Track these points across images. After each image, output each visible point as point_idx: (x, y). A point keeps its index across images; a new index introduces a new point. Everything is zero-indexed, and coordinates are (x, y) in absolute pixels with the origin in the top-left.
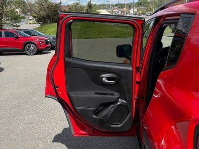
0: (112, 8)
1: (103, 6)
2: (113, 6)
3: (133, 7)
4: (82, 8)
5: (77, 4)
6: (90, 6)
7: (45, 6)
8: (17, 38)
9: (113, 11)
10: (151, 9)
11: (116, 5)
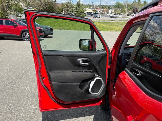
0: (95, 8)
1: (89, 6)
2: (97, 6)
3: (111, 8)
4: (72, 6)
5: (69, 3)
6: (79, 5)
7: (43, 3)
8: (16, 26)
9: (96, 10)
10: (124, 10)
11: (99, 6)
